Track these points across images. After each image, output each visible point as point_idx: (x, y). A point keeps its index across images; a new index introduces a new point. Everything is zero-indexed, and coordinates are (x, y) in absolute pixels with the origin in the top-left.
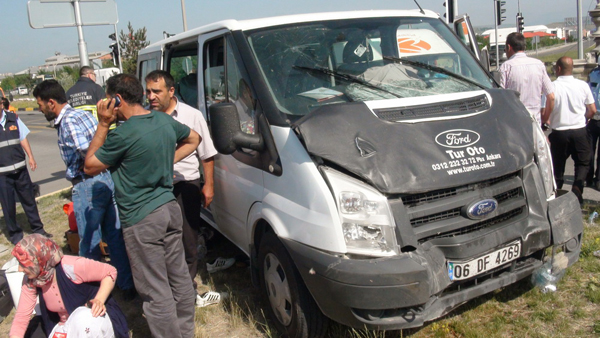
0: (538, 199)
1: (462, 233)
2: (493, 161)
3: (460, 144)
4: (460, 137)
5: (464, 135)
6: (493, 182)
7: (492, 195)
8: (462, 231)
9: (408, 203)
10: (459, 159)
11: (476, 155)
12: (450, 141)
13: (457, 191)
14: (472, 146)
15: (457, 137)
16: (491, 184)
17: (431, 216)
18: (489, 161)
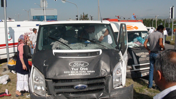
0: (108, 87)
1: (74, 94)
2: (89, 73)
3: (79, 66)
4: (80, 64)
5: (82, 63)
6: (89, 79)
7: (86, 83)
8: (73, 93)
9: (55, 82)
10: (75, 71)
11: (83, 70)
12: (75, 65)
13: (72, 80)
14: (83, 67)
15: (79, 64)
16: (88, 80)
17: (62, 87)
18: (88, 73)
